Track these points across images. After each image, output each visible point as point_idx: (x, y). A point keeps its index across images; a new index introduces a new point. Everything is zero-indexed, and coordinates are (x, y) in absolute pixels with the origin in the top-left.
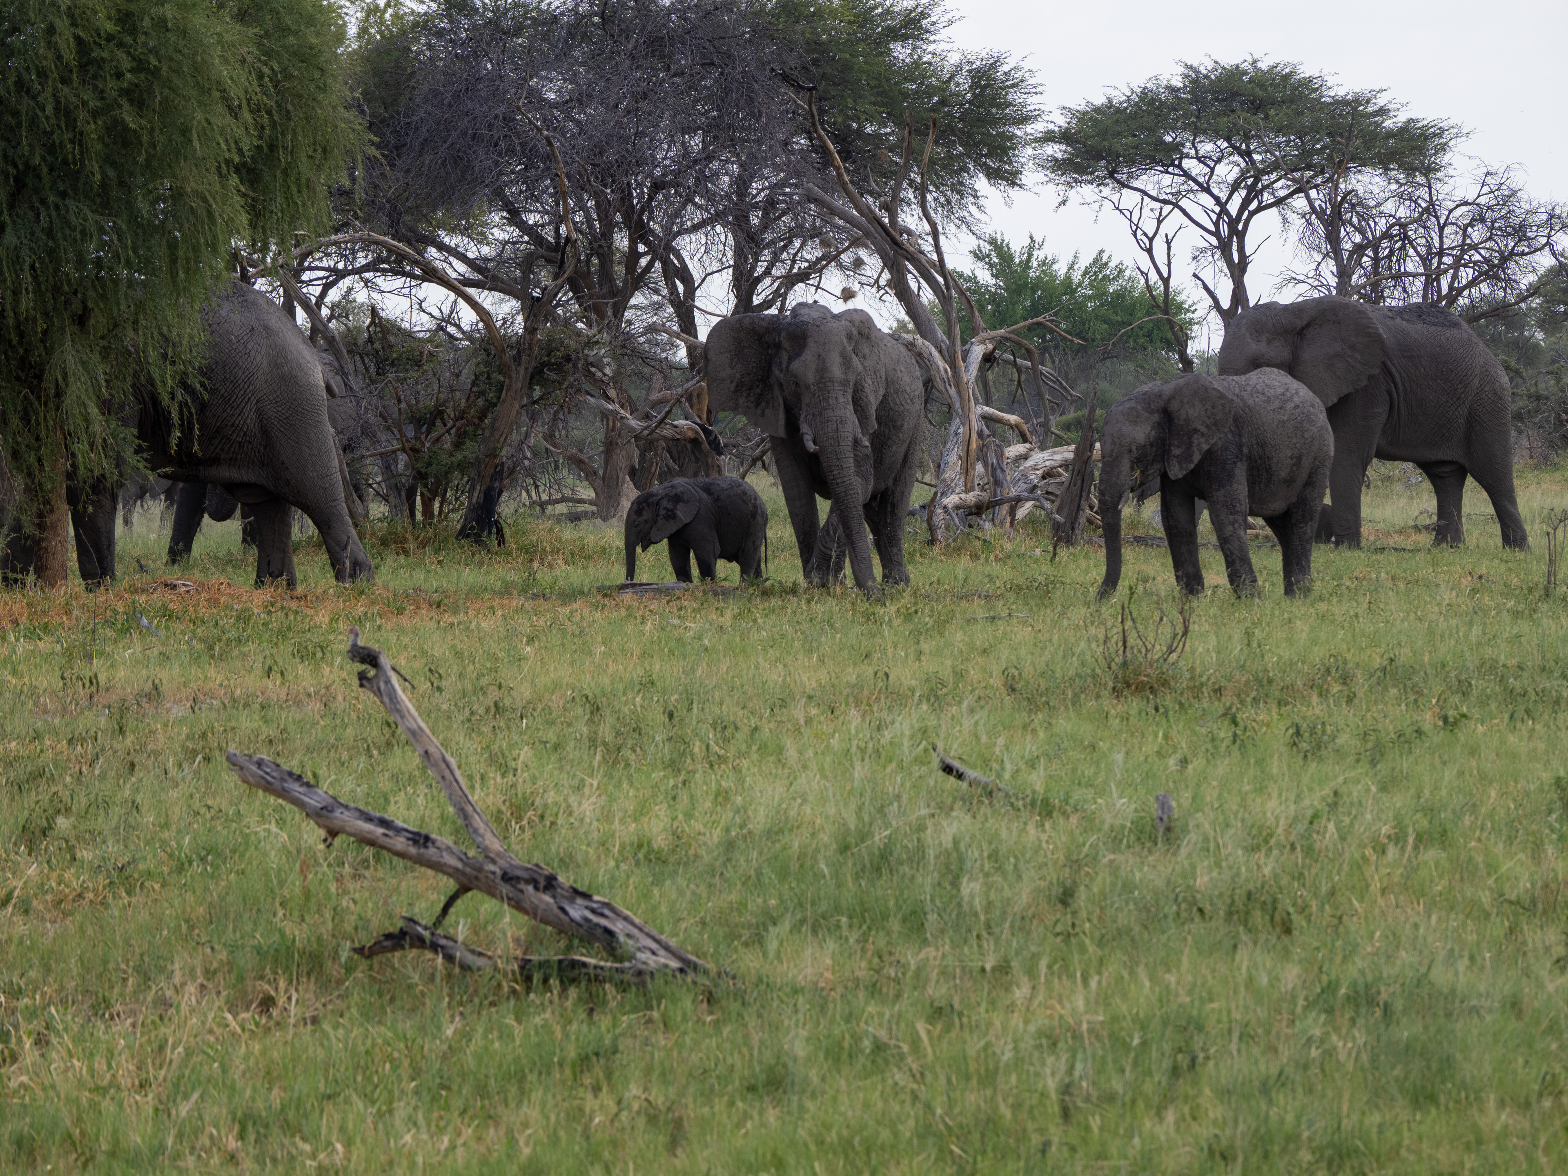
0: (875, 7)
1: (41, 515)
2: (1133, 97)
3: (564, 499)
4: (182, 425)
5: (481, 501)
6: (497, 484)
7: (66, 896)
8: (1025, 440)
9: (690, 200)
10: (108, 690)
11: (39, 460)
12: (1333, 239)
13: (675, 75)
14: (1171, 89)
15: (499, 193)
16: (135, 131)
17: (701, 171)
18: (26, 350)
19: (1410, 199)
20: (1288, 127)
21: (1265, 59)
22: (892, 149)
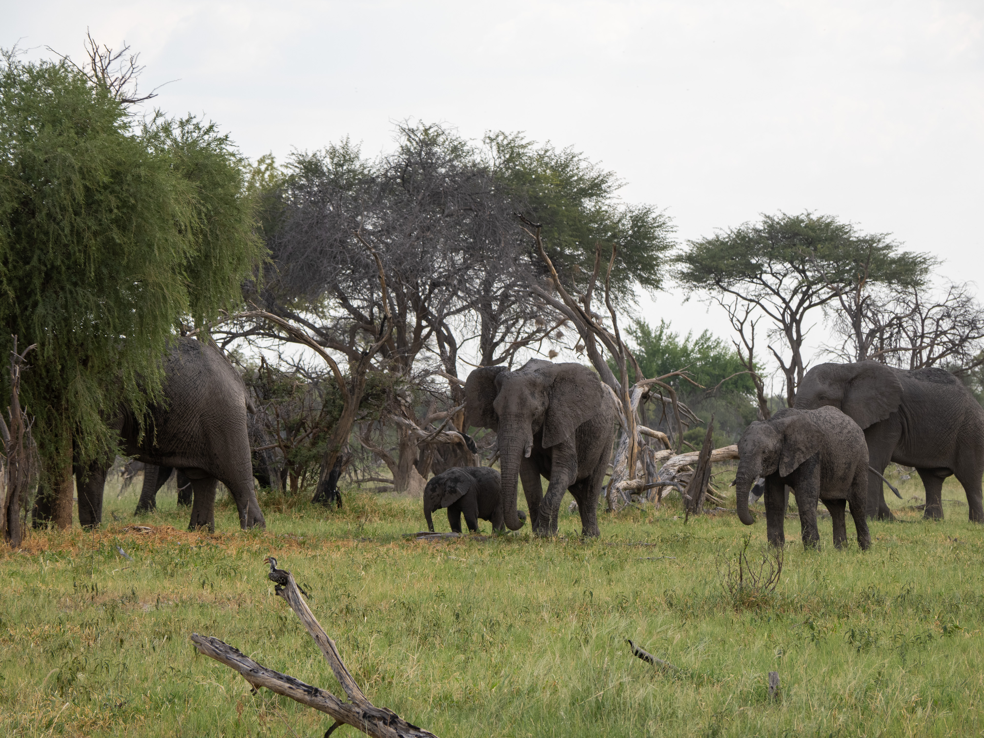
0: (573, 176)
1: (57, 484)
2: (732, 235)
3: (372, 479)
4: (146, 429)
5: (328, 479)
6: (338, 469)
7: (86, 723)
8: (667, 448)
9: (455, 293)
10: (103, 594)
11: (57, 449)
12: (856, 325)
13: (447, 216)
14: (756, 231)
15: (335, 288)
16: (120, 244)
17: (462, 276)
18: (50, 381)
19: (904, 302)
20: (829, 256)
21: (815, 213)
22: (581, 264)
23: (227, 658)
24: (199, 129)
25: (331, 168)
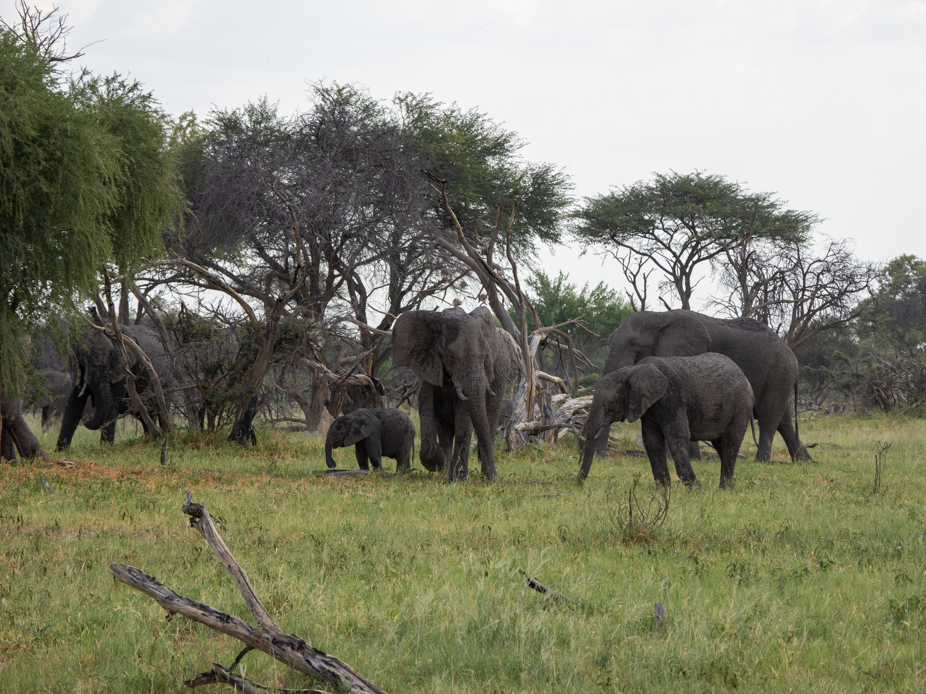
0: (477, 136)
2: (627, 192)
3: (285, 419)
5: (243, 418)
6: (252, 409)
7: (10, 646)
8: (563, 392)
9: (365, 245)
10: (28, 524)
12: (742, 279)
13: (358, 172)
14: (649, 189)
15: (252, 238)
16: (47, 194)
17: (373, 228)
19: (787, 257)
20: (717, 213)
21: (705, 173)
22: (485, 219)
23: (144, 586)
24: (124, 87)
25: (249, 125)
